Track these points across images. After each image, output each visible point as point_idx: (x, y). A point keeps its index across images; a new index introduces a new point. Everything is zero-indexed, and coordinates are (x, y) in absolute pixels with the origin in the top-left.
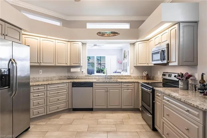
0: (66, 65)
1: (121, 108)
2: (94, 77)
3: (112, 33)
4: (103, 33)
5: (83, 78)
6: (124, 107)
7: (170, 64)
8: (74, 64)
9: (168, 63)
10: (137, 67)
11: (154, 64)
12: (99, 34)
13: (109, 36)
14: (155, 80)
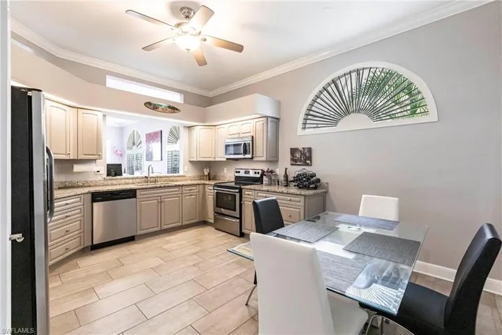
0: (68, 158)
1: (182, 226)
2: (123, 181)
3: (169, 107)
4: (155, 105)
5: (98, 184)
6: (185, 223)
7: (255, 159)
8: (85, 155)
9: (252, 158)
10: (194, 163)
11: (227, 159)
12: (148, 105)
13: (164, 111)
14: (219, 180)
